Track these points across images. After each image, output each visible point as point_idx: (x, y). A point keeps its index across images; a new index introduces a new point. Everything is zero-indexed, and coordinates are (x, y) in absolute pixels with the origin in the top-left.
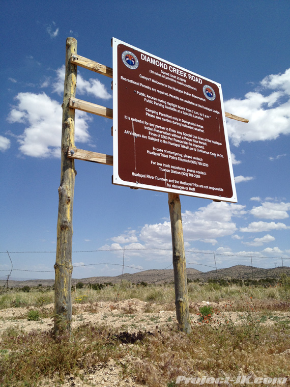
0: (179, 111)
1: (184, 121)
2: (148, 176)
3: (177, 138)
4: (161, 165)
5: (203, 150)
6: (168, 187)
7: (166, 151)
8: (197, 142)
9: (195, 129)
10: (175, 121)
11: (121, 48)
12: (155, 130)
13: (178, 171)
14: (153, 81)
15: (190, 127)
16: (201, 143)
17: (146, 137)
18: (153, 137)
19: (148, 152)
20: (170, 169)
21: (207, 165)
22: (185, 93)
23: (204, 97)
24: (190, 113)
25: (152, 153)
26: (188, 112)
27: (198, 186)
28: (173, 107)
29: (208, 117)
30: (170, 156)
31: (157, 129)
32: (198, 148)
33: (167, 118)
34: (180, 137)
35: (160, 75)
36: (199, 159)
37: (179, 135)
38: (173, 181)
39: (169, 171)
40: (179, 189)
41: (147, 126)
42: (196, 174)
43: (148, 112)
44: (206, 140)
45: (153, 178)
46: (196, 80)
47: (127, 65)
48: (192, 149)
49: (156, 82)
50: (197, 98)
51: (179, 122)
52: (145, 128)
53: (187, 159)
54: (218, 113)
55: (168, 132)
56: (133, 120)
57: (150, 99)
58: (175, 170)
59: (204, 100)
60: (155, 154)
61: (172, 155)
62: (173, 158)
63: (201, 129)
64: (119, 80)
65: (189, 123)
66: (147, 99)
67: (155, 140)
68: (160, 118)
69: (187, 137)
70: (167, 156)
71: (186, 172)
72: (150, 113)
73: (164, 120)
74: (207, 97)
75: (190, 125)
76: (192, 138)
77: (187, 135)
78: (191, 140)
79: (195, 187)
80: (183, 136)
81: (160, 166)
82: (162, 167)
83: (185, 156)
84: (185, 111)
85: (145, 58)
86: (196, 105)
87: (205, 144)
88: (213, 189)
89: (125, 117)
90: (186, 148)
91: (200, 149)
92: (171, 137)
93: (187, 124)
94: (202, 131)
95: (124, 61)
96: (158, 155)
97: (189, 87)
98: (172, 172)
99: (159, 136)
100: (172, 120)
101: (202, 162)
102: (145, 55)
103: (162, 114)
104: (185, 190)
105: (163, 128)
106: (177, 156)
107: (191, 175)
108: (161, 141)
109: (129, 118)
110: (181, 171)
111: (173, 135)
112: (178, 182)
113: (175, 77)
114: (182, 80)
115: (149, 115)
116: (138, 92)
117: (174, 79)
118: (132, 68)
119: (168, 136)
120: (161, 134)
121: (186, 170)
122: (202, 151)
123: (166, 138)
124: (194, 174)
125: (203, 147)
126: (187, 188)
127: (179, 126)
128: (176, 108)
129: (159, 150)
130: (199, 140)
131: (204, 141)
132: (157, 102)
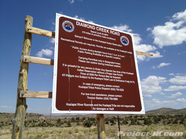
0: (103, 56)
1: (106, 62)
2: (78, 104)
3: (101, 74)
4: (89, 94)
5: (120, 79)
6: (93, 110)
7: (92, 84)
8: (116, 75)
9: (115, 66)
10: (100, 62)
11: (62, 20)
12: (85, 70)
13: (101, 97)
14: (85, 38)
15: (111, 65)
16: (119, 75)
17: (78, 77)
18: (83, 75)
19: (79, 87)
20: (95, 96)
21: (123, 90)
22: (107, 43)
23: (121, 44)
24: (111, 55)
25: (82, 87)
26: (109, 55)
27: (116, 106)
28: (98, 53)
29: (124, 56)
30: (96, 88)
31: (87, 70)
32: (116, 79)
33: (94, 61)
34: (103, 73)
35: (90, 34)
36: (117, 87)
37: (103, 72)
38: (97, 105)
39: (94, 98)
40: (102, 110)
41: (79, 69)
42: (115, 97)
43: (80, 59)
44: (122, 72)
45: (82, 105)
46: (116, 34)
47: (66, 30)
48: (112, 80)
49: (87, 38)
50: (116, 45)
51: (103, 63)
52: (78, 70)
53: (108, 87)
54: (131, 53)
55: (95, 70)
56: (69, 66)
57: (82, 50)
58: (99, 97)
59: (121, 46)
60: (85, 87)
61: (97, 86)
62: (98, 88)
63: (119, 65)
64: (60, 41)
65: (110, 63)
66: (80, 50)
67: (85, 77)
68: (89, 62)
69: (108, 72)
70: (93, 88)
71: (108, 97)
72: (81, 60)
73: (92, 63)
74: (123, 44)
75: (111, 64)
76: (112, 73)
77: (108, 71)
78: (111, 74)
79: (114, 107)
80: (106, 72)
81: (88, 96)
82: (90, 96)
83: (107, 86)
84: (108, 55)
85: (79, 24)
86: (115, 50)
87: (122, 75)
88: (127, 106)
89: (63, 65)
90: (108, 80)
91: (118, 79)
92: (97, 74)
93: (108, 64)
94: (120, 67)
95: (64, 28)
96: (87, 88)
97: (110, 38)
98: (97, 98)
99: (88, 74)
100: (98, 62)
101: (119, 88)
102: (79, 22)
103: (90, 59)
104: (106, 110)
105: (91, 68)
106: (101, 87)
107: (111, 99)
108: (89, 78)
109: (66, 65)
110: (103, 97)
111: (98, 72)
112: (101, 105)
113: (100, 33)
114: (105, 35)
115: (81, 61)
116: (73, 47)
117: (100, 35)
118: (69, 31)
119: (94, 73)
120: (89, 73)
121: (107, 95)
122: (119, 81)
123: (93, 75)
124: (113, 97)
125: (120, 78)
126: (108, 109)
127: (103, 65)
128: (100, 54)
129: (88, 84)
130: (117, 73)
131: (121, 74)
132: (87, 51)
